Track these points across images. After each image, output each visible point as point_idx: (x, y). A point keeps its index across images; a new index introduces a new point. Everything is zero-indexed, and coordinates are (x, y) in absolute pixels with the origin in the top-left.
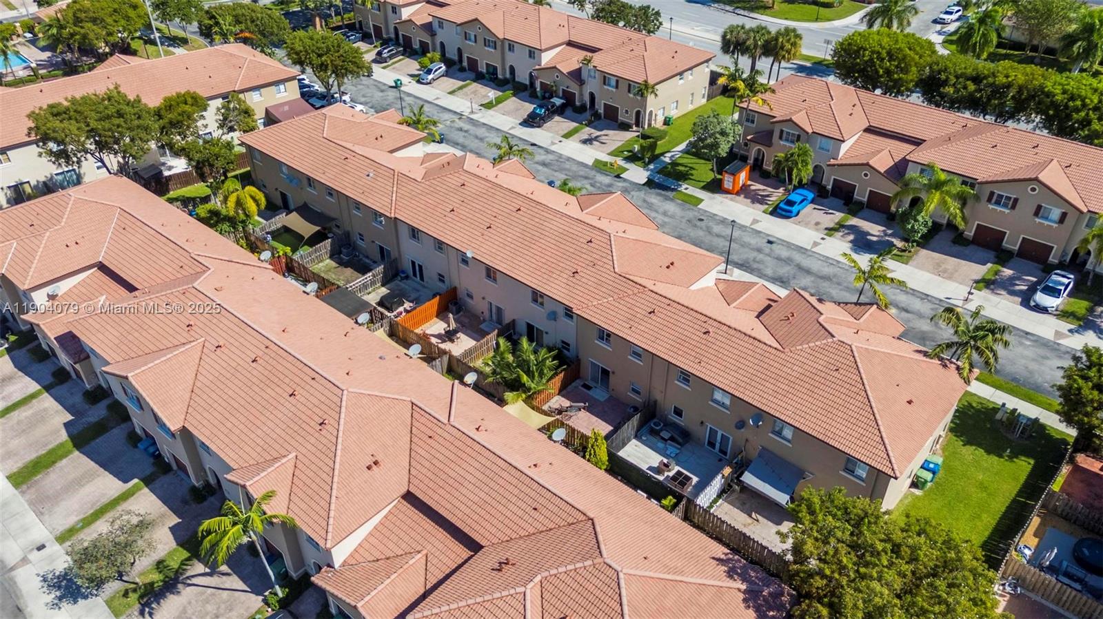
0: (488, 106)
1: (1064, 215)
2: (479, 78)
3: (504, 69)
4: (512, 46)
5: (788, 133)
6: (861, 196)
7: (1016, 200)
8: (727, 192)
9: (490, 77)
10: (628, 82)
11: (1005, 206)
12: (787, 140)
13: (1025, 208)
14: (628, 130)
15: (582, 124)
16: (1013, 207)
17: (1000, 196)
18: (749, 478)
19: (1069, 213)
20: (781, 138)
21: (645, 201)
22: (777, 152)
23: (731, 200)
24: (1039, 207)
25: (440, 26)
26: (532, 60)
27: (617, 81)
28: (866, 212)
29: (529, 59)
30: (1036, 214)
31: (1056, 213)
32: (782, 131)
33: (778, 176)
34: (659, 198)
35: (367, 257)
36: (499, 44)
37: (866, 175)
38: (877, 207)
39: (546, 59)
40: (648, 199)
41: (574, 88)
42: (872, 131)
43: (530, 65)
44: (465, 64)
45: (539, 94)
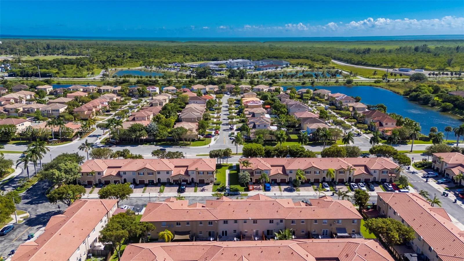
0: (161, 191)
1: (320, 172)
2: (146, 185)
3: (156, 180)
4: (159, 172)
6: (279, 181)
7: (310, 172)
8: (251, 190)
9: (152, 184)
11: (309, 173)
12: (257, 173)
13: (313, 172)
14: (209, 184)
15: (195, 187)
16: (310, 173)
17: (307, 172)
18: (339, 234)
19: (321, 171)
20: (256, 173)
22: (257, 176)
24: (315, 172)
25: (124, 174)
26: (168, 174)
27: (203, 172)
28: (281, 184)
30: (315, 173)
31: (318, 172)
32: (256, 172)
33: (258, 182)
36: (154, 173)
37: (279, 176)
38: (283, 182)
39: (174, 173)
41: (187, 178)
42: (272, 166)
43: (168, 176)
44: (138, 183)
45: (174, 183)
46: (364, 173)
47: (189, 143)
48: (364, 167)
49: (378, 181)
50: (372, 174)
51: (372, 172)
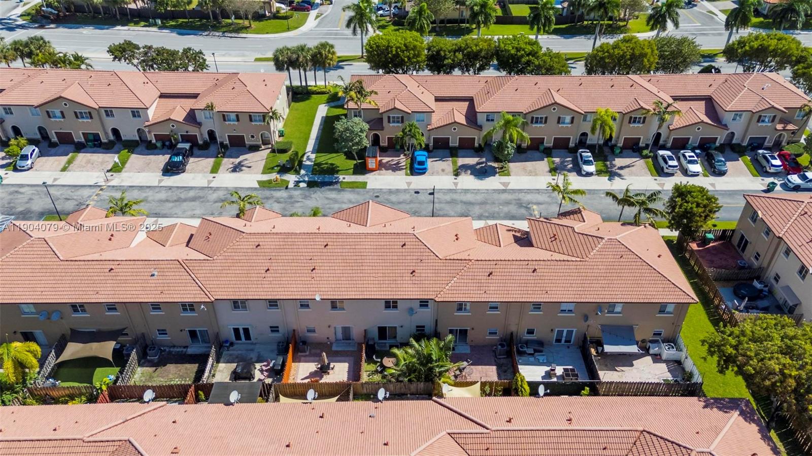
0: (116, 169)
1: (573, 118)
2: (80, 147)
3: (106, 133)
4: (109, 112)
5: (394, 117)
6: (454, 143)
7: (546, 118)
8: (372, 171)
9: (93, 143)
10: (248, 114)
11: (541, 122)
12: (394, 122)
13: (552, 121)
14: (259, 150)
15: (217, 157)
16: (546, 122)
17: (537, 118)
18: (608, 348)
19: (575, 116)
20: (389, 122)
21: (327, 198)
22: (391, 131)
23: (379, 175)
24: (559, 118)
25: (7, 113)
26: (137, 119)
27: (237, 116)
28: (461, 152)
29: (135, 119)
30: (558, 122)
31: (568, 119)
32: (389, 117)
33: (395, 146)
34: (334, 192)
35: (174, 346)
36: (94, 114)
37: (455, 129)
38: (467, 147)
39: (153, 114)
40: (327, 196)
41: (193, 131)
42: (438, 99)
43: (137, 123)
44: (55, 139)
45: (159, 145)
46: (702, 122)
47: (246, 23)
48: (704, 102)
49: (739, 145)
50: (726, 125)
51: (727, 118)
